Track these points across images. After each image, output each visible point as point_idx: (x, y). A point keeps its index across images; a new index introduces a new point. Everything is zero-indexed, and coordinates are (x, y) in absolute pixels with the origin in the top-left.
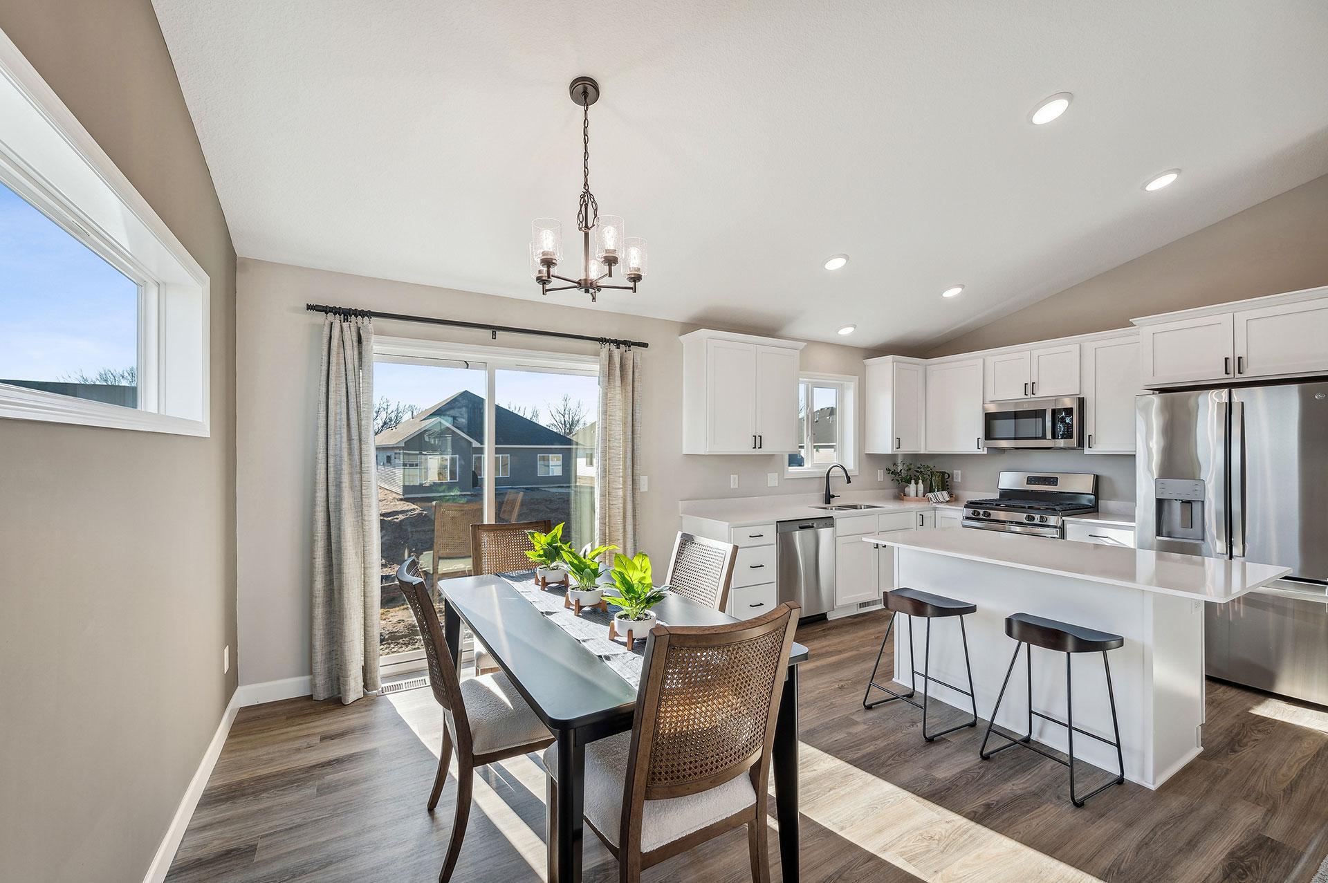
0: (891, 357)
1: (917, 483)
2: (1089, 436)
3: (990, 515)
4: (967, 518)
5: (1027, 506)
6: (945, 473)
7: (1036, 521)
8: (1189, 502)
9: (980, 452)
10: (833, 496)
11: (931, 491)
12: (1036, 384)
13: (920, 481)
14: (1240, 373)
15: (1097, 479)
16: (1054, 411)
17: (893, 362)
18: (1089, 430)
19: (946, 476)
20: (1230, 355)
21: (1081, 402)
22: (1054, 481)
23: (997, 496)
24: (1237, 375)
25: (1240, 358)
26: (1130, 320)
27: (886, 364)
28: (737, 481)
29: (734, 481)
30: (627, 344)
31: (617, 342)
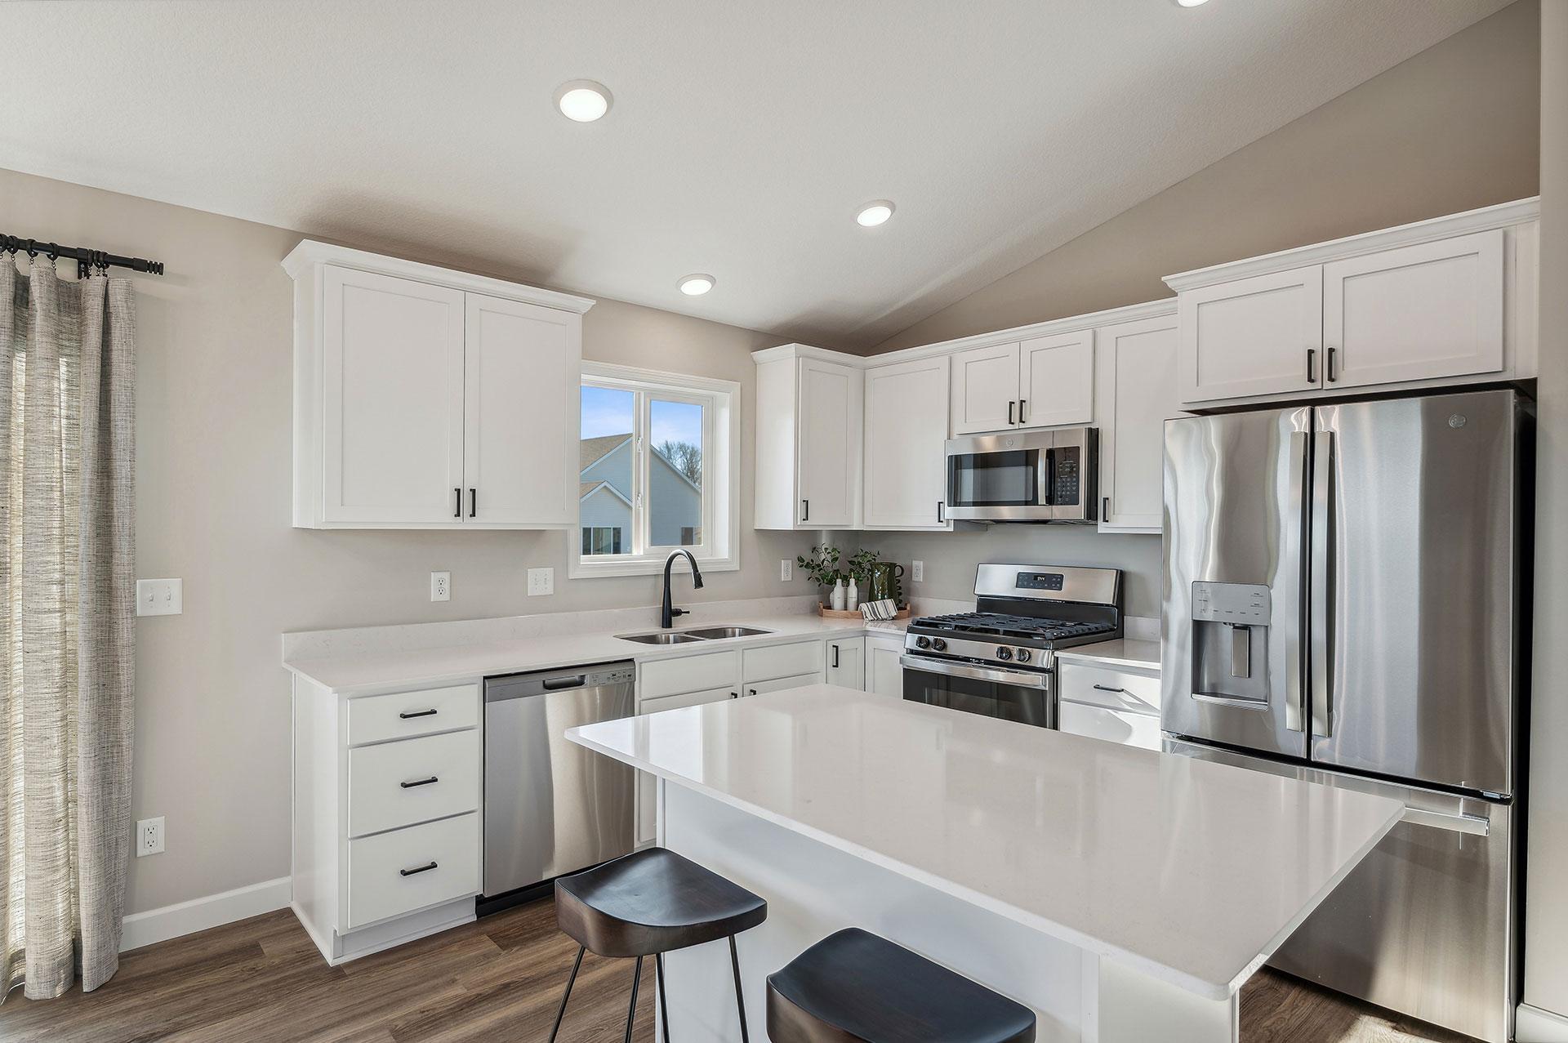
0: (791, 349)
1: (846, 584)
2: (1105, 499)
3: (945, 646)
4: (912, 652)
5: (1001, 629)
6: (895, 565)
7: (1015, 660)
8: (1246, 627)
9: (943, 528)
10: (678, 613)
11: (872, 598)
12: (1028, 403)
13: (852, 581)
14: (1331, 379)
15: (1122, 577)
16: (1051, 454)
17: (798, 358)
18: (1104, 490)
19: (898, 571)
20: (1317, 346)
21: (1094, 436)
22: (1055, 581)
23: (972, 608)
24: (1328, 385)
25: (1331, 351)
26: (1163, 279)
27: (784, 360)
28: (446, 586)
29: (438, 586)
30: (89, 260)
31: (55, 251)
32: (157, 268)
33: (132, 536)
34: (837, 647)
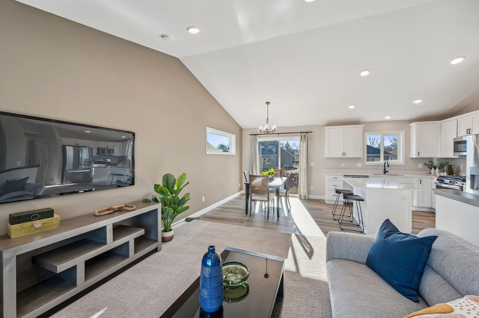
1: (435, 169)
3: (443, 181)
9: (455, 157)
10: (387, 172)
12: (471, 129)
13: (437, 169)
17: (416, 125)
19: (453, 167)
28: (344, 165)
29: (343, 165)
30: (307, 133)
31: (304, 132)
32: (312, 132)
33: (310, 158)
34: (421, 180)
